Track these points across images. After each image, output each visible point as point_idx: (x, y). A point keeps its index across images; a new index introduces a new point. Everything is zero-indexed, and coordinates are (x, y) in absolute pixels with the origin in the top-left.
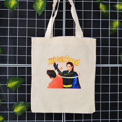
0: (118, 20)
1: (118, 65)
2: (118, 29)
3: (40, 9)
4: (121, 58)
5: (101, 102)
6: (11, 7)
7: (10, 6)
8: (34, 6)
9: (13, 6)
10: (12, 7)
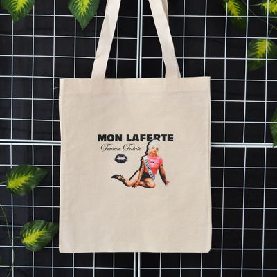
0: (267, 38)
1: (265, 145)
2: (266, 59)
3: (84, 13)
4: (272, 128)
5: (223, 229)
6: (17, 10)
7: (15, 8)
8: (70, 7)
9: (22, 8)
10: (19, 11)
